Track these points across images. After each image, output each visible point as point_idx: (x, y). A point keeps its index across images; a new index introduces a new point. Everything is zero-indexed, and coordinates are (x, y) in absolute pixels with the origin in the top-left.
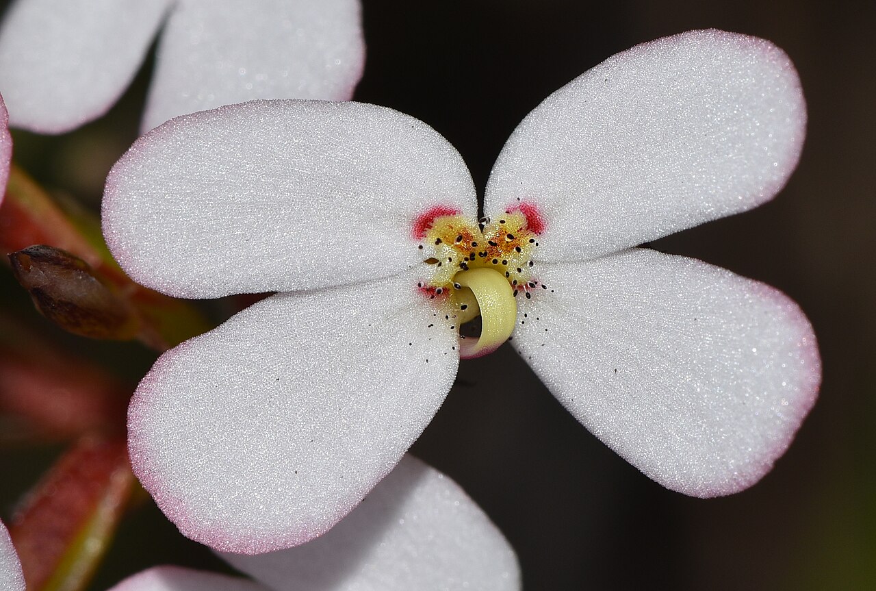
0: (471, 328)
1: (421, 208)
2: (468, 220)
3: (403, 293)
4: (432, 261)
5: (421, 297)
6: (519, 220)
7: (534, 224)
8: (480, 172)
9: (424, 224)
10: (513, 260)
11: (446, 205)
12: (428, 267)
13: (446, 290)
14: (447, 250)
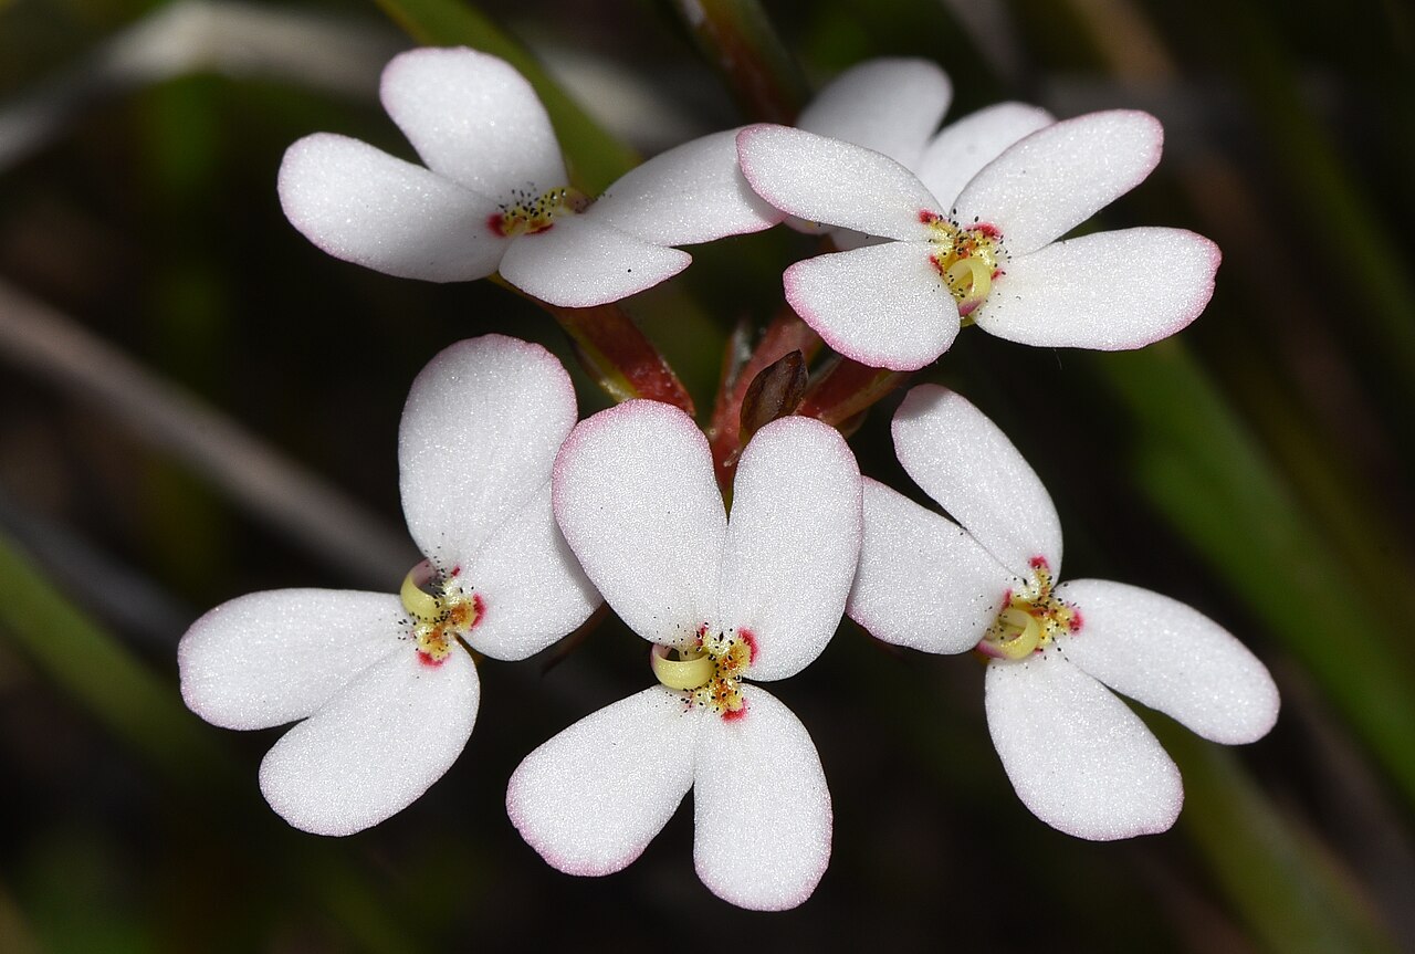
0: (673, 655)
1: (759, 640)
2: (745, 670)
3: (706, 613)
4: (721, 637)
5: (700, 625)
6: (736, 706)
7: (730, 715)
8: (777, 689)
9: (748, 638)
10: (708, 694)
11: (757, 657)
12: (718, 634)
13: (701, 643)
14: (725, 648)
